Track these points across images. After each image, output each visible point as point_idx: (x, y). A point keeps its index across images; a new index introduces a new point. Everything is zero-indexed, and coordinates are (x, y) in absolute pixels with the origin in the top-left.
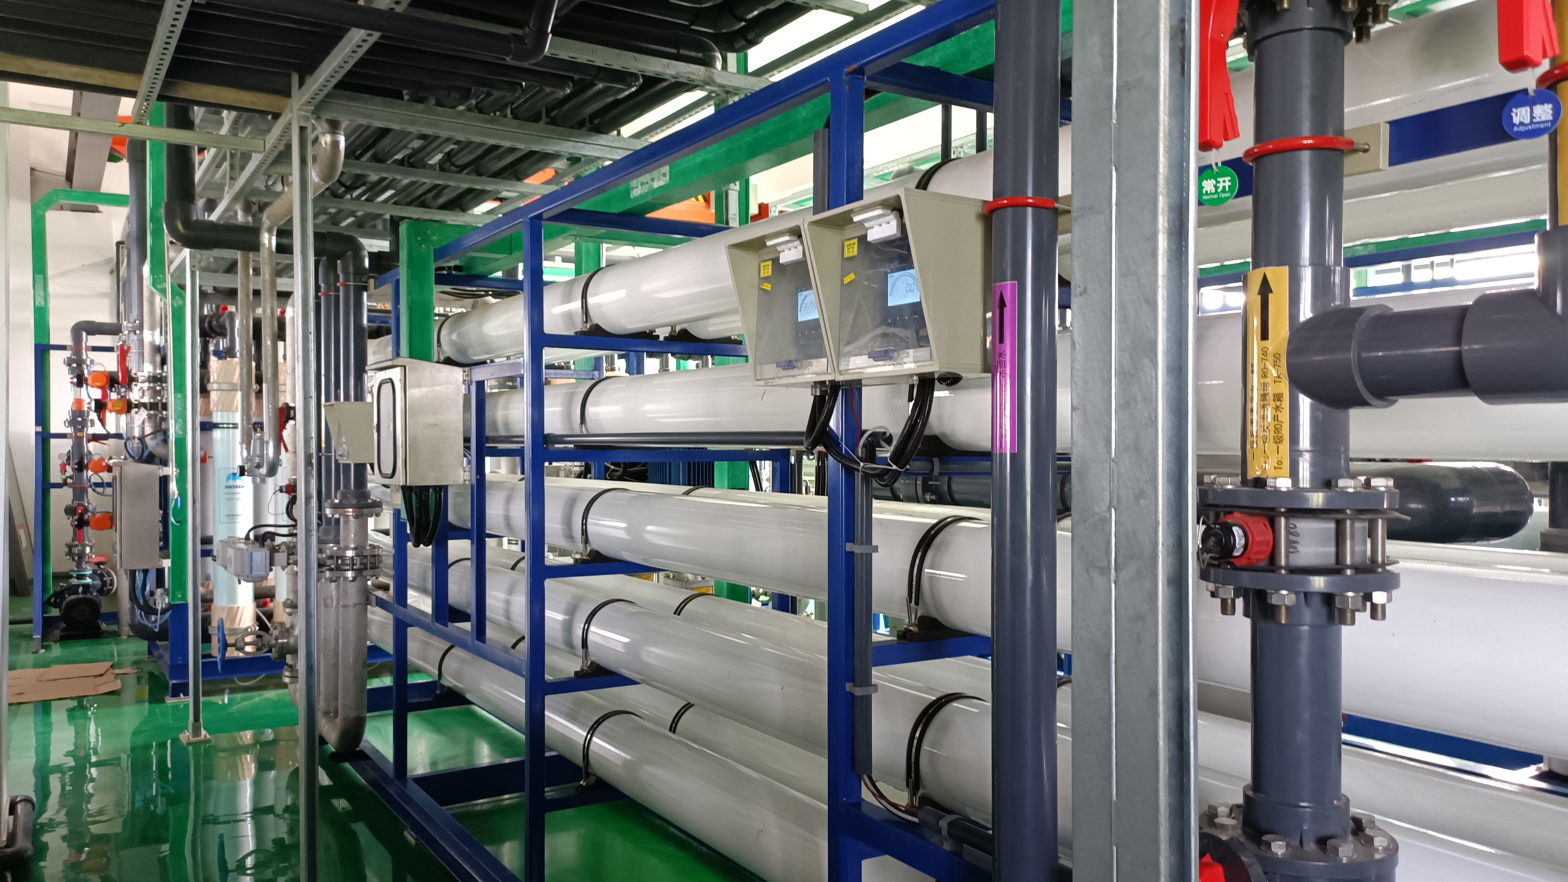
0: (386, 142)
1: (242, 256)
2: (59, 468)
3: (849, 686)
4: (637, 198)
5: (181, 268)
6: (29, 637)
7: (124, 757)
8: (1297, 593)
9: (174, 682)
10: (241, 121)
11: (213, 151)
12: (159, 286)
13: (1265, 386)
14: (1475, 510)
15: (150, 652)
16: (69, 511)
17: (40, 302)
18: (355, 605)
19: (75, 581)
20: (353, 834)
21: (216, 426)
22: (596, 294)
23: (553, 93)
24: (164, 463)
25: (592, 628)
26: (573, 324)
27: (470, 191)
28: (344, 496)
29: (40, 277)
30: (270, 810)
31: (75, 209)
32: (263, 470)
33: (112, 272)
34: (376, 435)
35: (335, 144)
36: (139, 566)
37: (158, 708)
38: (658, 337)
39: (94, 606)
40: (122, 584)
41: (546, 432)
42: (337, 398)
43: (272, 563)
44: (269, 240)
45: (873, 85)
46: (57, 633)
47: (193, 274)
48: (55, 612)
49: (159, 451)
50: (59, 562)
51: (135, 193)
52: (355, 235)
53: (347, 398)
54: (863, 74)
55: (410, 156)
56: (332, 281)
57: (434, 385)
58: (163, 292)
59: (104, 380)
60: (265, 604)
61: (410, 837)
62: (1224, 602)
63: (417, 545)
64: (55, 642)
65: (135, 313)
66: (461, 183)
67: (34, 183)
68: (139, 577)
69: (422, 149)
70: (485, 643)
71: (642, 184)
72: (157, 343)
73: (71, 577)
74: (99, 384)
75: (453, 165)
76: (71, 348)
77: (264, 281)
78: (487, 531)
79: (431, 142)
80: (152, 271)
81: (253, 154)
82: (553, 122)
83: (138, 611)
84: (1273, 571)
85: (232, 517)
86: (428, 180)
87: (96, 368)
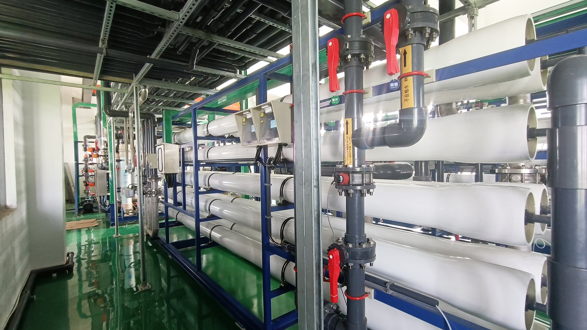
0: (159, 90)
1: (125, 119)
2: (81, 172)
3: (266, 216)
4: (219, 104)
5: (110, 122)
6: (74, 213)
7: (100, 241)
8: (354, 190)
9: (112, 223)
10: (123, 86)
11: (117, 93)
12: (105, 126)
13: (347, 145)
14: (401, 173)
15: (106, 216)
16: (84, 182)
17: (75, 131)
18: (155, 203)
19: (86, 199)
20: (157, 257)
21: (121, 160)
22: (210, 127)
23: (199, 79)
24: (108, 170)
25: (211, 206)
26: (205, 134)
27: (181, 103)
28: (152, 177)
29: (75, 124)
30: (138, 252)
31: (84, 108)
32: (131, 171)
33: (95, 123)
34: (158, 161)
35: (145, 91)
36: (101, 195)
37: (108, 229)
38: (225, 137)
39: (91, 206)
40: (98, 199)
41: (198, 160)
42: (150, 153)
43: (134, 193)
44: (131, 115)
45: (269, 78)
46: (82, 212)
47: (113, 123)
48: (81, 207)
49: (107, 167)
50: (82, 195)
51: (98, 103)
52: (153, 114)
53: (152, 153)
54: (267, 75)
55: (165, 94)
56: (148, 125)
57: (172, 149)
58: (106, 128)
59: (92, 150)
60: (135, 203)
61: (170, 257)
62: (340, 193)
63: (169, 188)
64: (82, 214)
65: (99, 133)
66: (179, 101)
67: (73, 101)
68: (102, 197)
69: (168, 92)
70: (186, 210)
71: (220, 101)
72: (105, 140)
73: (85, 198)
74: (90, 151)
75: (176, 96)
76: (84, 142)
77: (130, 125)
78: (186, 184)
79: (170, 91)
80: (103, 123)
81: (126, 94)
82: (200, 86)
83: (102, 206)
84: (349, 186)
85: (126, 182)
86: (171, 100)
87: (90, 147)
